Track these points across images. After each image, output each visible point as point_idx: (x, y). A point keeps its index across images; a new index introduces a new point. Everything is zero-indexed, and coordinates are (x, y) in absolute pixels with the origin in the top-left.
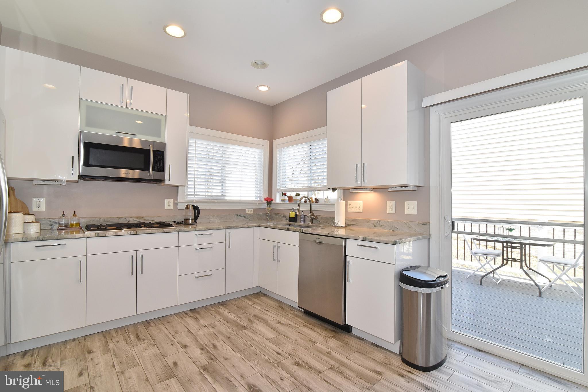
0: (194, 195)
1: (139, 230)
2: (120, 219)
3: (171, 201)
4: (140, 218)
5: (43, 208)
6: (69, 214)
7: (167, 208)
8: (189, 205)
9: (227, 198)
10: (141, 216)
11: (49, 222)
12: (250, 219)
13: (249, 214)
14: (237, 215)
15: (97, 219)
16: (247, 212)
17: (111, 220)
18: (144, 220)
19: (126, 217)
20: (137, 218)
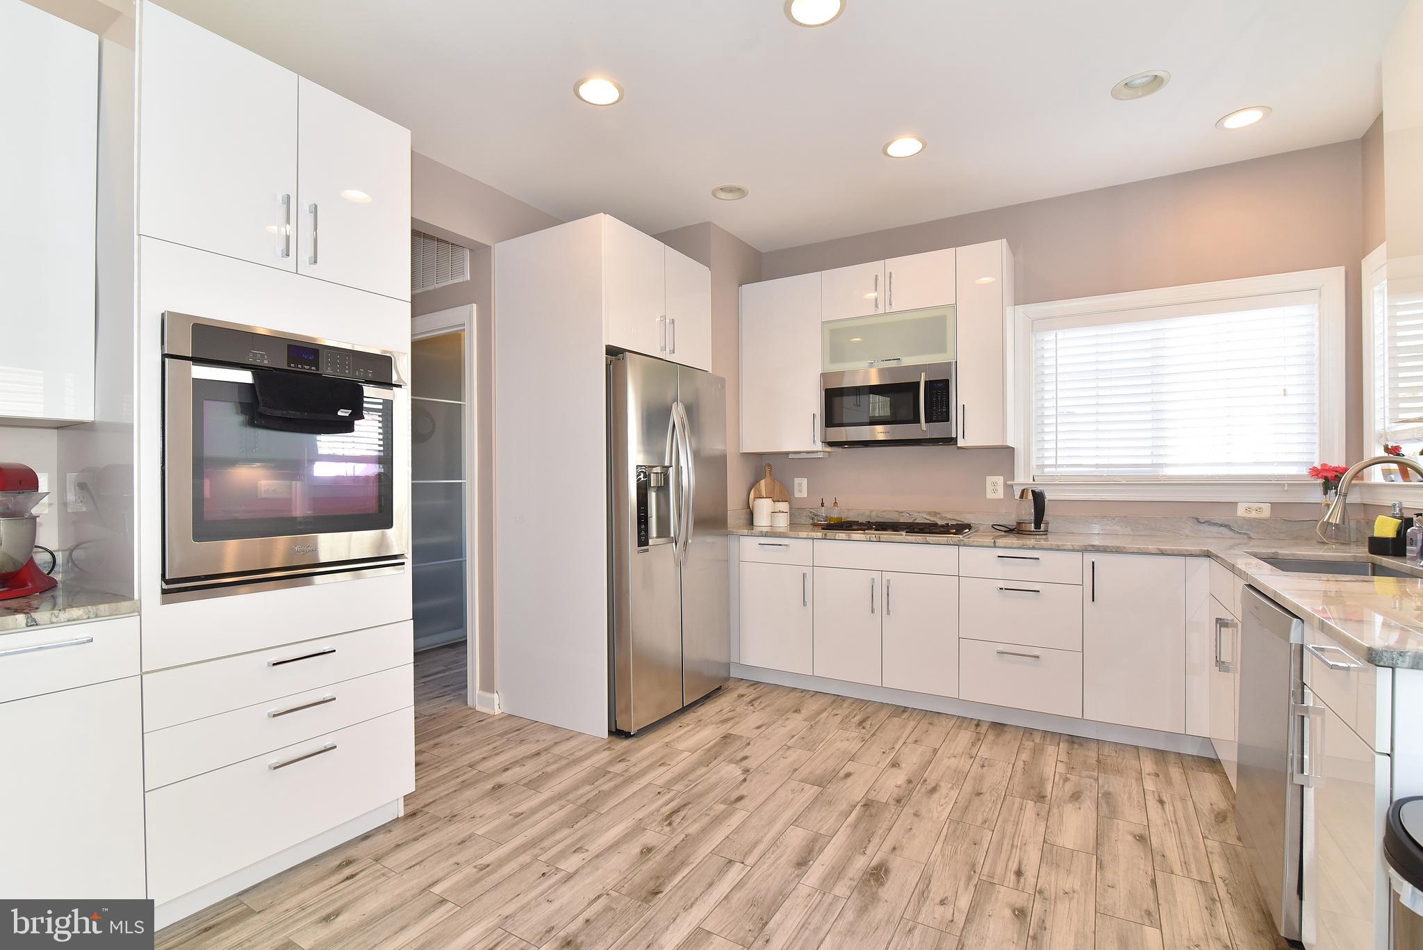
0: (1055, 466)
1: (886, 535)
2: (901, 514)
3: (1000, 480)
4: (935, 514)
5: (804, 494)
6: (829, 502)
7: (990, 495)
8: (1027, 490)
9: (1168, 472)
10: (936, 511)
11: (810, 514)
12: (1252, 535)
13: (1245, 519)
14: (1197, 519)
15: (867, 513)
16: (1241, 511)
17: (887, 516)
18: (942, 518)
19: (911, 511)
20: (929, 513)
